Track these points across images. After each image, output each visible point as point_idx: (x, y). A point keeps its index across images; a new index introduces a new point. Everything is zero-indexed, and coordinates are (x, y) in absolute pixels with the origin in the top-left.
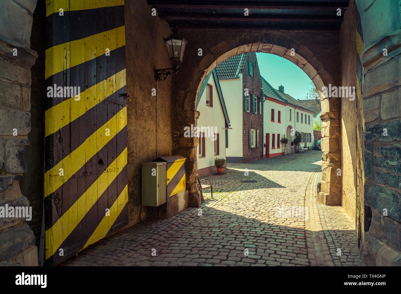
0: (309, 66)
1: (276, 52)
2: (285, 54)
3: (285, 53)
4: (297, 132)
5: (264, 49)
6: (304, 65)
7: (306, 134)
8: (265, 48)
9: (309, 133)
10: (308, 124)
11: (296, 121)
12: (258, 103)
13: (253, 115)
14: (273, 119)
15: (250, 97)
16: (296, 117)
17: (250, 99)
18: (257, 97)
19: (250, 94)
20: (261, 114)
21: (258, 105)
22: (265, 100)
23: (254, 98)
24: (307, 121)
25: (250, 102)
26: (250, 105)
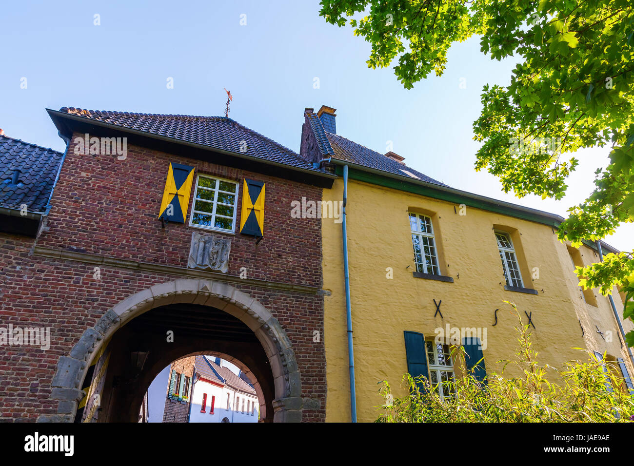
10: (250, 414)
11: (235, 410)
12: (186, 386)
13: (178, 404)
14: (204, 408)
15: (178, 378)
16: (235, 405)
17: (178, 380)
18: (187, 377)
19: (179, 374)
20: (188, 401)
21: (186, 389)
22: (196, 380)
23: (183, 378)
24: (250, 410)
25: (177, 385)
26: (177, 389)
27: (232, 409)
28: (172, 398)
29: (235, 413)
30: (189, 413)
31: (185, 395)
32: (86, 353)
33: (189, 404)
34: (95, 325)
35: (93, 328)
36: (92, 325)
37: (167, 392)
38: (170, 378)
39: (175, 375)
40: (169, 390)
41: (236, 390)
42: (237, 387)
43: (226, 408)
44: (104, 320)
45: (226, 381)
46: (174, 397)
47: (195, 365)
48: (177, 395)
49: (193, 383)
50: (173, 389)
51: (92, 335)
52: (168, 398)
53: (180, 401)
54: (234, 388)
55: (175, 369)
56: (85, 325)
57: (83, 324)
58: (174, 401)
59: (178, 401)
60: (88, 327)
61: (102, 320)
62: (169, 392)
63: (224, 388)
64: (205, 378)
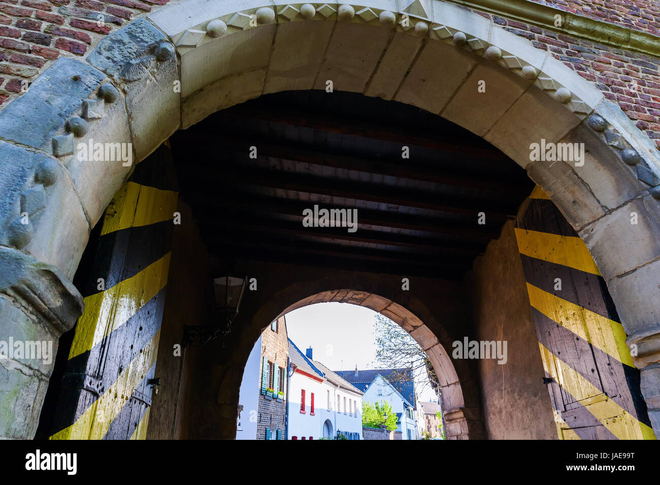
0: (425, 331)
1: (371, 304)
2: (385, 309)
3: (387, 307)
4: (338, 431)
5: (354, 299)
6: (415, 327)
7: (351, 434)
8: (357, 297)
9: (356, 434)
10: (353, 415)
11: (337, 411)
12: (281, 379)
13: (273, 401)
14: (303, 408)
15: (271, 368)
16: (337, 404)
17: (271, 372)
18: (281, 368)
19: (270, 363)
20: (285, 399)
21: (281, 383)
22: (292, 372)
23: (277, 370)
24: (353, 411)
25: (270, 377)
26: (270, 383)
27: (333, 410)
28: (266, 393)
29: (337, 414)
30: (287, 413)
31: (280, 390)
32: (56, 128)
33: (285, 402)
34: (90, 51)
35: (82, 59)
36: (77, 50)
37: (260, 385)
38: (261, 368)
39: (266, 364)
40: (262, 383)
41: (336, 386)
42: (337, 383)
43: (327, 409)
44: (120, 42)
45: (325, 374)
46: (268, 392)
47: (288, 353)
48: (271, 390)
49: (288, 376)
50: (266, 382)
51: (76, 79)
52: (261, 394)
53: (275, 398)
54: (334, 384)
55: (266, 356)
56: (52, 46)
57: (44, 41)
58: (269, 398)
59: (274, 398)
60: (62, 52)
61: (114, 41)
62: (262, 385)
63: (323, 383)
64: (302, 370)
